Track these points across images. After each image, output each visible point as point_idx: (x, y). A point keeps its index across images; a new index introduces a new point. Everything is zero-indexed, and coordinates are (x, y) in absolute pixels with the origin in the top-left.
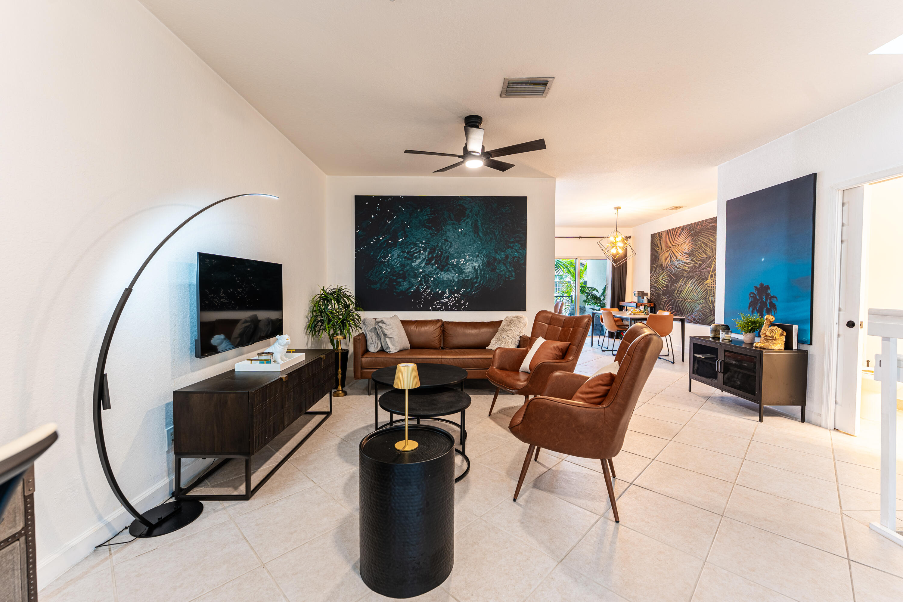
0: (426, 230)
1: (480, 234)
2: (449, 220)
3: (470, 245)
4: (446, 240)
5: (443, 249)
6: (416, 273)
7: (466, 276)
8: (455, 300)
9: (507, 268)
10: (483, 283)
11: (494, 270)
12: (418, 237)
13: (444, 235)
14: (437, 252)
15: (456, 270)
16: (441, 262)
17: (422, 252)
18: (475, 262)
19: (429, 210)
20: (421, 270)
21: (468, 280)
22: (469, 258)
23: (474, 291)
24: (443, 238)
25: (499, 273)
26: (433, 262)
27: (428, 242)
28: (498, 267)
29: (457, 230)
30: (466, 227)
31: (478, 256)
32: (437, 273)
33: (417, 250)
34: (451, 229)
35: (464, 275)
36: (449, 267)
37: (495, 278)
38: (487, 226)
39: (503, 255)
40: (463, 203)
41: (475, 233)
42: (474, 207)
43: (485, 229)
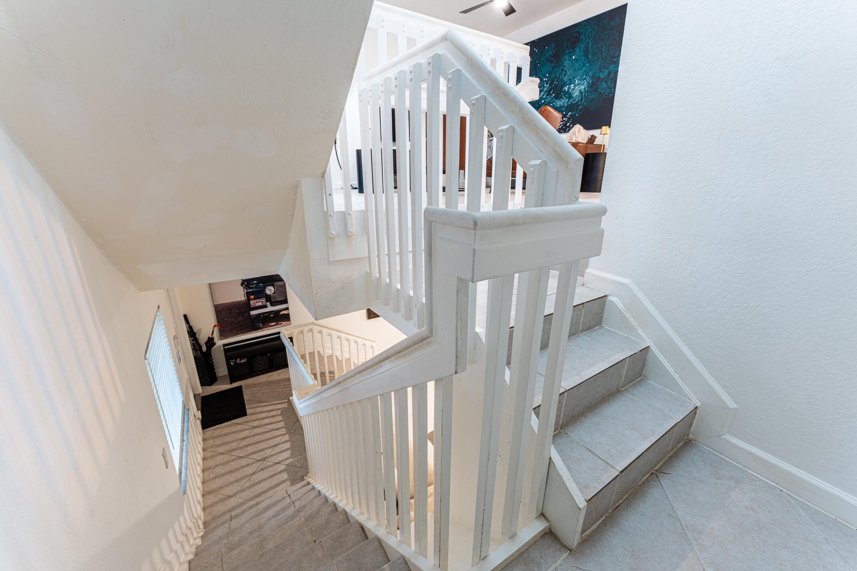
0: (550, 64)
1: (590, 56)
2: (567, 50)
3: (580, 70)
4: (563, 70)
5: (559, 79)
6: (539, 104)
7: (573, 101)
8: (563, 124)
9: (608, 85)
10: (585, 105)
11: (596, 90)
12: (543, 73)
13: (561, 65)
14: (555, 82)
15: (567, 96)
16: (557, 91)
17: (545, 85)
18: (582, 85)
19: (553, 45)
20: (543, 101)
21: (574, 103)
22: (578, 82)
23: (578, 113)
24: (561, 69)
25: (600, 92)
26: (552, 92)
27: (550, 75)
28: (600, 86)
29: (572, 58)
30: (579, 52)
31: (585, 79)
32: (553, 102)
33: (542, 85)
34: (567, 58)
35: (572, 100)
36: (562, 95)
37: (596, 98)
38: (596, 46)
39: (606, 72)
40: (579, 28)
41: (585, 57)
42: (588, 30)
43: (594, 49)
